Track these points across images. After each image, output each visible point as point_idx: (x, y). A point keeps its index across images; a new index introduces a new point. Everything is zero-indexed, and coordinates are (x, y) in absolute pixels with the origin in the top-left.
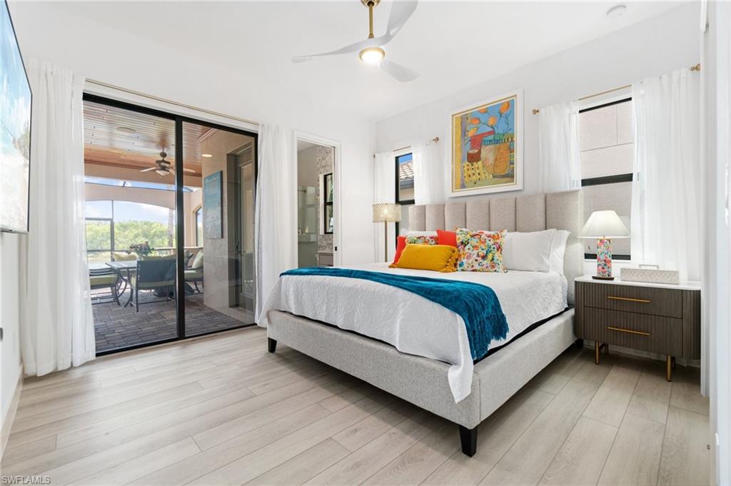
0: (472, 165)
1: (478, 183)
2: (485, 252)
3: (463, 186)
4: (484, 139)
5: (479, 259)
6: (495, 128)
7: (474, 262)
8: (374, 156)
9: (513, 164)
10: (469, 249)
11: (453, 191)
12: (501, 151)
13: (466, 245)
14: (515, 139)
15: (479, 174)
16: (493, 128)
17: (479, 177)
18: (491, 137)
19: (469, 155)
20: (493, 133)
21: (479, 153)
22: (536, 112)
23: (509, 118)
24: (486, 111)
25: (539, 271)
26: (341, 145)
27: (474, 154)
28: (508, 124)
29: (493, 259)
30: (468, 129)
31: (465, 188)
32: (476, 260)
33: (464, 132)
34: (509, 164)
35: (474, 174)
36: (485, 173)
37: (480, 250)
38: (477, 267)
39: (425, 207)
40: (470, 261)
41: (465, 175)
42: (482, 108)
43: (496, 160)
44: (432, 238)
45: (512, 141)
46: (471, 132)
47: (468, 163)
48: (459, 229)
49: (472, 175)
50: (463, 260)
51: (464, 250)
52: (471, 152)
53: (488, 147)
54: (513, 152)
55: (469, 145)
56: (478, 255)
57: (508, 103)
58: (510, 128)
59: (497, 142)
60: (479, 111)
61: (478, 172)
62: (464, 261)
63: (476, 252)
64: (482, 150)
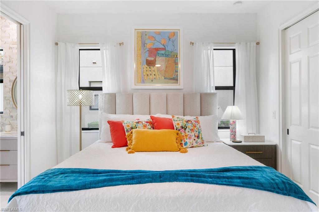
0: (150, 68)
1: (154, 81)
2: (198, 133)
3: (143, 82)
4: (159, 52)
5: (196, 138)
6: (166, 47)
7: (194, 141)
8: (57, 44)
9: (177, 72)
10: (188, 132)
11: (135, 85)
12: (170, 62)
13: (185, 129)
14: (178, 56)
15: (155, 75)
16: (164, 46)
17: (154, 77)
18: (163, 52)
19: (147, 60)
20: (164, 49)
21: (155, 61)
22: (192, 44)
23: (174, 42)
24: (159, 33)
25: (217, 142)
26: (29, 24)
27: (151, 61)
28: (174, 46)
29: (202, 138)
30: (146, 42)
31: (144, 83)
32: (195, 140)
33: (144, 44)
34: (175, 72)
35: (151, 74)
36: (159, 75)
37: (195, 132)
38: (195, 144)
39: (115, 94)
40: (191, 141)
41: (145, 74)
42: (157, 31)
43: (166, 67)
44: (147, 122)
45: (177, 57)
46: (149, 45)
47: (146, 66)
48: (176, 116)
49: (149, 75)
50: (186, 141)
51: (185, 132)
52: (149, 59)
53: (160, 58)
54: (178, 65)
55: (147, 54)
56: (195, 136)
57: (174, 33)
58: (175, 49)
59: (167, 56)
60: (155, 32)
61: (154, 73)
62: (188, 141)
63: (193, 134)
64: (156, 59)
